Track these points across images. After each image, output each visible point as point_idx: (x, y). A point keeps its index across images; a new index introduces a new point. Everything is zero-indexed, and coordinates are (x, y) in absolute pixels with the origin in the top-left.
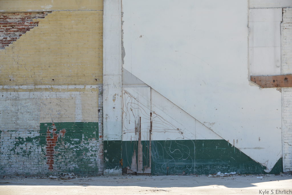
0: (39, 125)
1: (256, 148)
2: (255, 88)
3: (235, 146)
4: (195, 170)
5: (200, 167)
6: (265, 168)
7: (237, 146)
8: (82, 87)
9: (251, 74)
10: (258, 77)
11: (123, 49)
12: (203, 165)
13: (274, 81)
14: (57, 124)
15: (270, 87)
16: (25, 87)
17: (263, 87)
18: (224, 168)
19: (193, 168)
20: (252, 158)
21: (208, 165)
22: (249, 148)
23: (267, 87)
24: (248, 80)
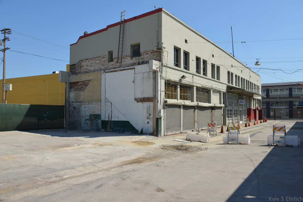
0: (89, 115)
1: (136, 124)
2: (136, 102)
4: (122, 131)
6: (139, 131)
7: (131, 123)
8: (97, 103)
9: (135, 98)
10: (137, 98)
11: (105, 90)
13: (141, 100)
14: (93, 115)
15: (140, 102)
16: (87, 103)
17: (138, 102)
20: (135, 128)
22: (134, 124)
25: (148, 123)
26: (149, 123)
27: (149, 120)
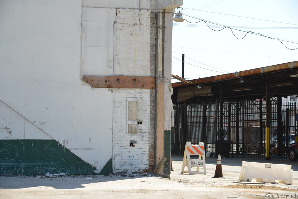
1: (86, 149)
2: (87, 87)
3: (66, 147)
4: (23, 171)
5: (28, 168)
6: (95, 169)
9: (84, 74)
10: (90, 77)
12: (32, 166)
13: (106, 81)
15: (102, 88)
17: (95, 88)
18: (54, 168)
19: (21, 169)
20: (82, 158)
21: (36, 165)
22: (80, 149)
23: (99, 87)
24: (80, 79)
25: (132, 144)
26: (135, 144)
27: (134, 138)
